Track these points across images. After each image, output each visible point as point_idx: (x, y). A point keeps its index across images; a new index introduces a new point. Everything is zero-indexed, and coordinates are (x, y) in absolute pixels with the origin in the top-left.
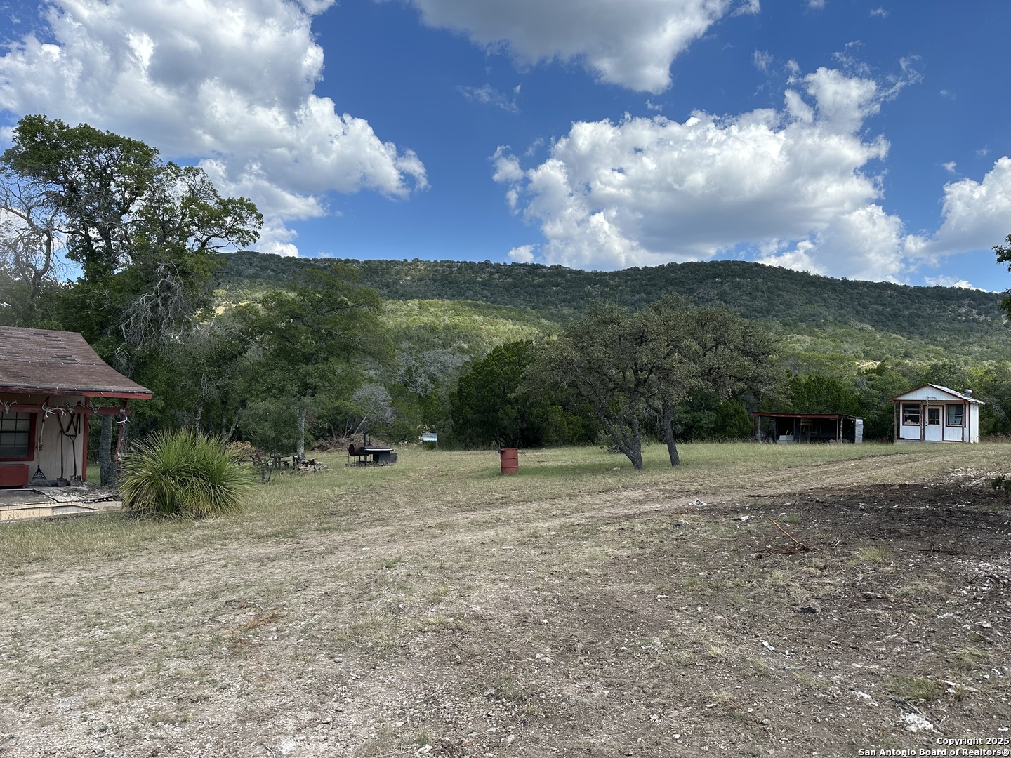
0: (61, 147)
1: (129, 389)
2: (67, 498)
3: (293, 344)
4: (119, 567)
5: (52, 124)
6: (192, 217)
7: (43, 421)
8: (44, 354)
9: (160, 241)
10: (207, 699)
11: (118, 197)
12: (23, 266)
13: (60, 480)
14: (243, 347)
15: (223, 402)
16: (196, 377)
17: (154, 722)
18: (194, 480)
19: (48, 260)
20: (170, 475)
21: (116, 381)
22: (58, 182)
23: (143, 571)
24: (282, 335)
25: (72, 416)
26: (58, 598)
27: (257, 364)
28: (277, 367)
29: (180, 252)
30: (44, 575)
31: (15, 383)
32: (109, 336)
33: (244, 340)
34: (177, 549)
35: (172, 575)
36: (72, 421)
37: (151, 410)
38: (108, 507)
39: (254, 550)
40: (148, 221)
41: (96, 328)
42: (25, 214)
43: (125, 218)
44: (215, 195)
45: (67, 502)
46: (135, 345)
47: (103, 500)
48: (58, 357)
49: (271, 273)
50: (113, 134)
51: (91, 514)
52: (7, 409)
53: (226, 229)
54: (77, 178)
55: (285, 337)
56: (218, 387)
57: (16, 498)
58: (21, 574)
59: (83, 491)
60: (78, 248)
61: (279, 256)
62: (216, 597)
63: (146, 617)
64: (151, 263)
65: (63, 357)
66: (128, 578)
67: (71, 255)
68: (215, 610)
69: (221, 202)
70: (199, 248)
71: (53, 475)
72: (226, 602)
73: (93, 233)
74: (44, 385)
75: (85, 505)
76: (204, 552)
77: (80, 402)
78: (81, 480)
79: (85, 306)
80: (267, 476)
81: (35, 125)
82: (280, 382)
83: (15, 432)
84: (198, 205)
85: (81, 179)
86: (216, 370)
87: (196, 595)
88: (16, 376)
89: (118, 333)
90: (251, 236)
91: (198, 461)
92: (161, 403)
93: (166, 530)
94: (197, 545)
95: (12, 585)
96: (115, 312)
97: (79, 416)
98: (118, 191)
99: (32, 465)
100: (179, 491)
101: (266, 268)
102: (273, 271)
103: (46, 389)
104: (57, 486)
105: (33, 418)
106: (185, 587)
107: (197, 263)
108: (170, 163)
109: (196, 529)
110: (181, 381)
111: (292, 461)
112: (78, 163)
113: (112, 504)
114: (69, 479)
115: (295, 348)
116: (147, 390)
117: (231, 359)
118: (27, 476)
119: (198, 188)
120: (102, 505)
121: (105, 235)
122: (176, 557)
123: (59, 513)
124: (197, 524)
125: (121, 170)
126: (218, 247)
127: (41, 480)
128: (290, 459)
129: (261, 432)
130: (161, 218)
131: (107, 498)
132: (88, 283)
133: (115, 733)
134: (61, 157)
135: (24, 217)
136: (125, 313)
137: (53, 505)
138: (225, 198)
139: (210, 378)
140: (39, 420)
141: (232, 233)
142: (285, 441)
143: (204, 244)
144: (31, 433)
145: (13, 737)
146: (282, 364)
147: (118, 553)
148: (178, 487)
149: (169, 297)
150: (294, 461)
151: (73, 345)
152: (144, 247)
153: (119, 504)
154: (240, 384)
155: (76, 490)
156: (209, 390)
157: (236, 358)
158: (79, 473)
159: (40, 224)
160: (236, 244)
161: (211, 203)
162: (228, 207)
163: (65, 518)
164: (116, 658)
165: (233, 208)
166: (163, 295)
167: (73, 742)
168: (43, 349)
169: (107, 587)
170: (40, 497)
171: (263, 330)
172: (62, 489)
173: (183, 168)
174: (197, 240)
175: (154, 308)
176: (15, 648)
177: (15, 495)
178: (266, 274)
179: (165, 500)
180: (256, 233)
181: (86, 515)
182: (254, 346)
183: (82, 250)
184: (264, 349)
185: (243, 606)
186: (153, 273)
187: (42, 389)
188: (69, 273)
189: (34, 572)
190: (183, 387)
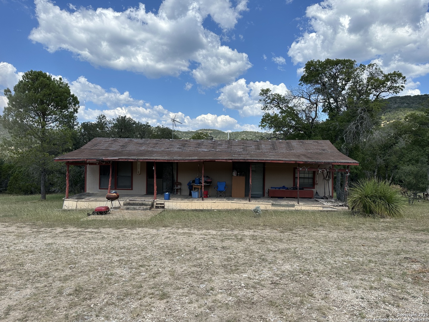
0: (319, 70)
1: (350, 161)
2: (328, 204)
3: (422, 138)
4: (351, 234)
5: (316, 62)
6: (372, 85)
7: (318, 174)
8: (317, 149)
9: (358, 99)
10: (407, 299)
11: (340, 84)
12: (308, 118)
13: (324, 196)
14: (396, 141)
15: (386, 167)
16: (374, 155)
17: (384, 302)
18: (379, 201)
19: (316, 114)
20: (369, 197)
21: (344, 158)
22: (318, 83)
23: (362, 237)
24: (415, 133)
25: (328, 172)
26: (331, 242)
27: (402, 149)
28: (414, 149)
29: (367, 102)
30: (324, 232)
31: (309, 160)
32: (339, 141)
33: (396, 138)
34: (375, 230)
35: (375, 241)
36: (327, 174)
37: (357, 170)
38: (343, 209)
39: (413, 236)
40: (352, 91)
41: (334, 138)
42: (309, 98)
43: (344, 92)
44: (382, 73)
45: (328, 206)
46: (349, 143)
47: (340, 206)
48: (322, 150)
50: (338, 59)
51: (337, 211)
52: (307, 170)
53: (388, 87)
54: (325, 81)
55: (418, 135)
56: (384, 160)
57: (310, 202)
58: (317, 230)
59: (333, 202)
60: (326, 107)
61: (410, 96)
62: (399, 254)
63: (368, 256)
64: (355, 109)
65: (324, 150)
66: (356, 239)
67: (324, 111)
68: (400, 260)
69: (385, 76)
70: (376, 99)
71: (322, 195)
72: (405, 258)
73: (332, 100)
74: (318, 161)
75: (335, 207)
76: (388, 233)
77: (330, 167)
78: (332, 197)
79: (329, 130)
80: (411, 202)
81: (311, 64)
82: (416, 156)
83: (309, 178)
84: (375, 80)
85: (326, 81)
86: (383, 152)
87: (388, 251)
88: (309, 158)
89: (342, 139)
90: (400, 88)
91: (380, 192)
92: (360, 168)
93: (368, 221)
94: (384, 229)
95: (314, 234)
96: (341, 131)
97: (330, 172)
98: (340, 82)
99: (314, 190)
100: (373, 205)
103: (319, 162)
104: (323, 199)
105: (314, 173)
106: (382, 247)
107: (374, 105)
108: (361, 65)
109: (381, 222)
110: (367, 158)
111: (423, 196)
112: (325, 74)
113: (344, 208)
114: (327, 197)
115: (424, 139)
116: (357, 162)
117: (390, 147)
118: (313, 194)
119: (374, 72)
120: (340, 208)
121: (336, 101)
122: (375, 233)
123: (325, 209)
124: (382, 220)
125: (341, 73)
126: (384, 97)
127: (318, 196)
128: (421, 194)
129: (408, 180)
130: (358, 89)
131: (342, 205)
132: (330, 120)
133: (368, 302)
134: (319, 74)
135: (308, 99)
136: (345, 131)
137: (323, 206)
138: (387, 73)
139: (380, 156)
140: (316, 174)
141: (391, 89)
142: (421, 185)
143: (377, 96)
144: (314, 178)
145: (329, 290)
146: (416, 148)
147: (350, 228)
148: (372, 203)
149: (363, 122)
150: (424, 195)
151: (327, 145)
152: (351, 103)
153: (347, 208)
154: (394, 158)
155: (330, 201)
156: (380, 161)
157: (393, 146)
158: (331, 195)
159: (313, 101)
160: (393, 94)
161: (380, 78)
162: (387, 78)
163: (327, 211)
164: (360, 270)
165: (391, 77)
166: (360, 121)
167: (351, 299)
168: (317, 147)
169: (349, 241)
170: (318, 202)
171: (405, 133)
172: (325, 200)
173: (367, 66)
174: (375, 95)
175: (357, 127)
176: (321, 257)
177: (309, 201)
178: (404, 106)
179: (367, 208)
180: (402, 86)
181: (334, 211)
182: (401, 140)
183: (328, 108)
184: (406, 141)
185: (415, 261)
186: (356, 113)
187: (318, 162)
188: (323, 117)
189: (321, 230)
190: (368, 161)
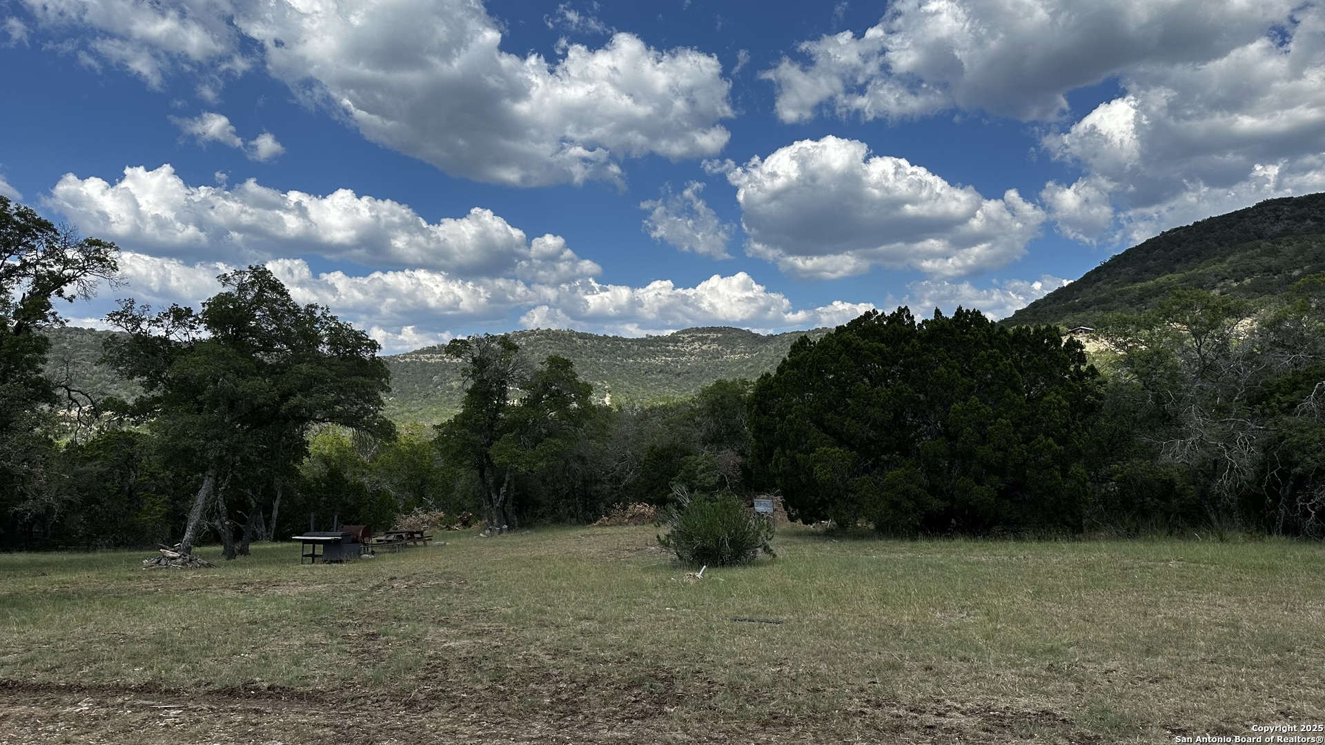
49: (1312, 223)
101: (1303, 218)
102: (1315, 219)
